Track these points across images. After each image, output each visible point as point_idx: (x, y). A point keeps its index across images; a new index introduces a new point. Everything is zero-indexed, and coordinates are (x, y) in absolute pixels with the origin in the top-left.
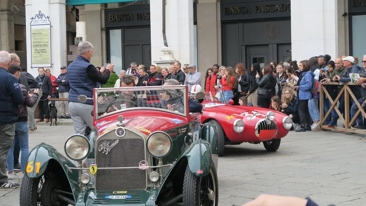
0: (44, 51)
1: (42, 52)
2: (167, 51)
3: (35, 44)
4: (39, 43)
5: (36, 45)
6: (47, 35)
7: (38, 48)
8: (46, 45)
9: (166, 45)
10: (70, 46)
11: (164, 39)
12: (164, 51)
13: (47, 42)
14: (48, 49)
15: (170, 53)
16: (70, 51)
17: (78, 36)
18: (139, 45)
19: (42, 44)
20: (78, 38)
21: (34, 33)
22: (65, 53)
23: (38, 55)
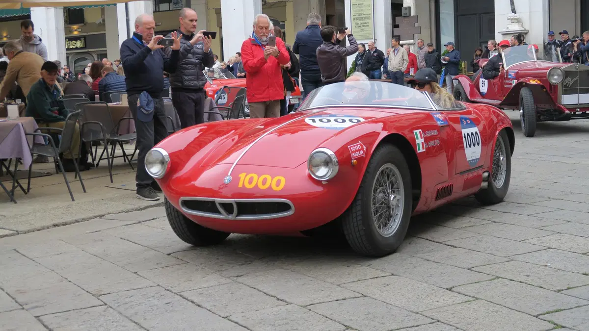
0: (366, 25)
1: (364, 26)
2: (515, 19)
3: (355, 17)
4: (360, 15)
5: (357, 19)
6: (369, 6)
7: (359, 22)
8: (368, 18)
9: (514, 11)
10: (397, 18)
11: (511, 5)
12: (512, 19)
13: (370, 14)
14: (371, 22)
15: (518, 21)
16: (397, 23)
17: (405, 5)
18: (475, 14)
19: (364, 16)
20: (406, 8)
21: (354, 3)
22: (390, 27)
23: (359, 29)
